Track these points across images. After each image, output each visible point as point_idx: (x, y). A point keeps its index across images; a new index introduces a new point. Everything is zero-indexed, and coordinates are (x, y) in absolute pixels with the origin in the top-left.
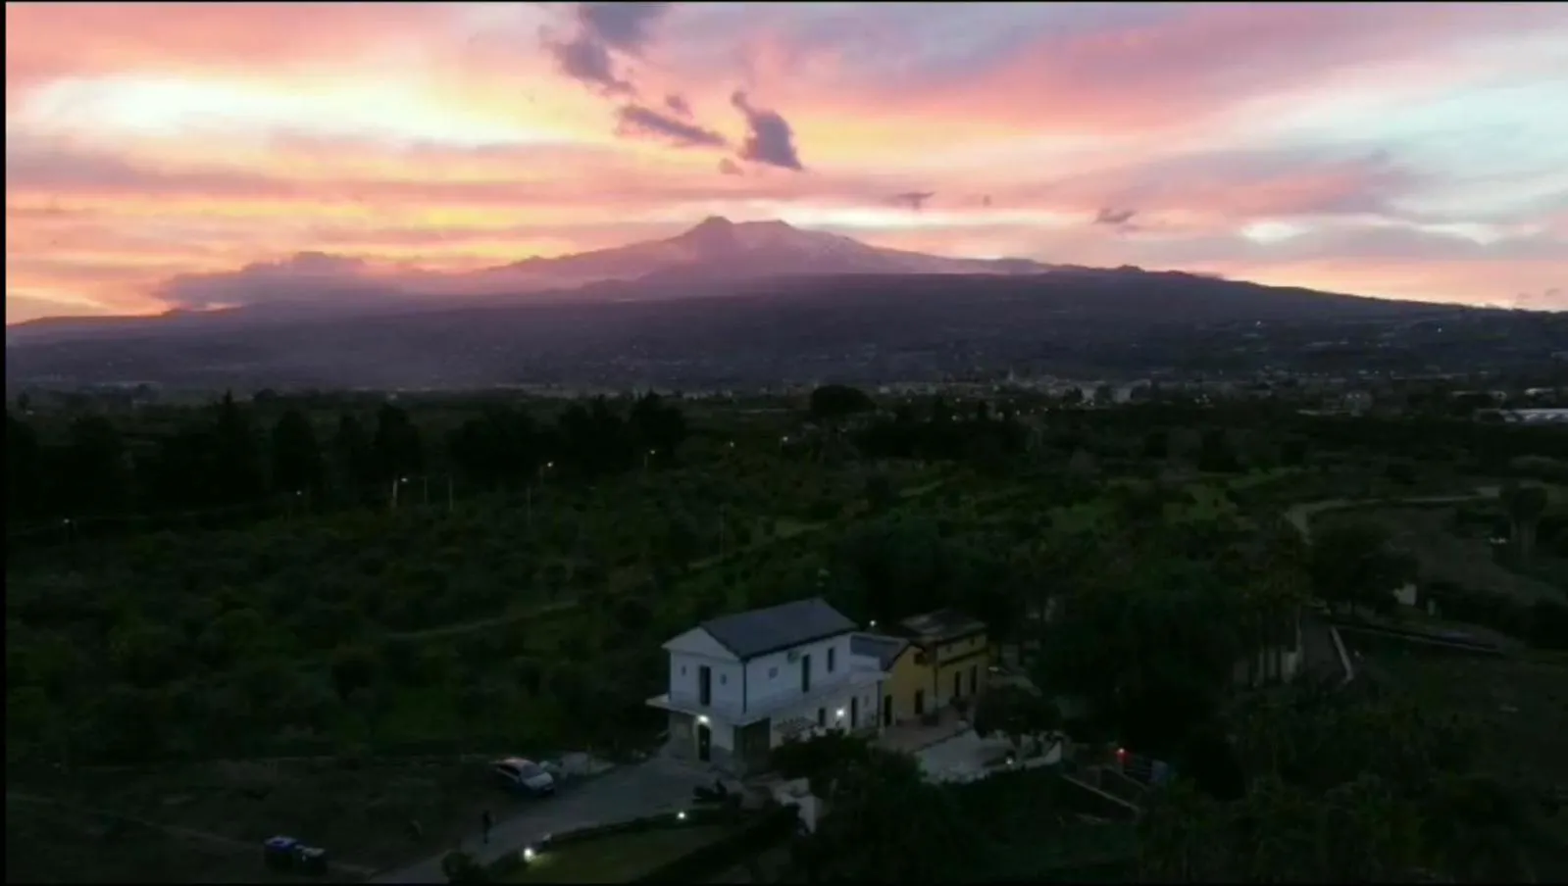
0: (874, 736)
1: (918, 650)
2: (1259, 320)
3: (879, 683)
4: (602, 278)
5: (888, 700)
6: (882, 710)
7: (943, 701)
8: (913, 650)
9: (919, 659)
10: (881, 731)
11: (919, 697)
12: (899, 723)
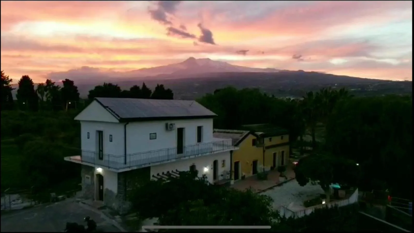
0: (228, 184)
1: (255, 138)
2: (336, 83)
3: (231, 152)
4: (162, 73)
5: (237, 164)
6: (233, 169)
7: (268, 168)
8: (251, 138)
9: (254, 143)
10: (232, 182)
11: (255, 163)
12: (243, 178)
